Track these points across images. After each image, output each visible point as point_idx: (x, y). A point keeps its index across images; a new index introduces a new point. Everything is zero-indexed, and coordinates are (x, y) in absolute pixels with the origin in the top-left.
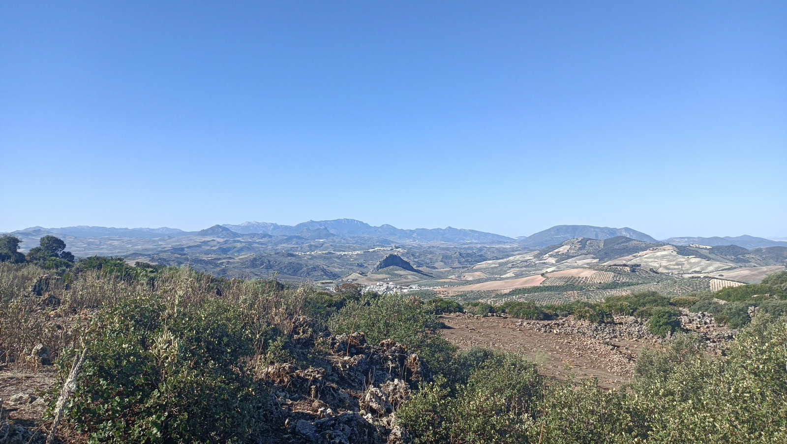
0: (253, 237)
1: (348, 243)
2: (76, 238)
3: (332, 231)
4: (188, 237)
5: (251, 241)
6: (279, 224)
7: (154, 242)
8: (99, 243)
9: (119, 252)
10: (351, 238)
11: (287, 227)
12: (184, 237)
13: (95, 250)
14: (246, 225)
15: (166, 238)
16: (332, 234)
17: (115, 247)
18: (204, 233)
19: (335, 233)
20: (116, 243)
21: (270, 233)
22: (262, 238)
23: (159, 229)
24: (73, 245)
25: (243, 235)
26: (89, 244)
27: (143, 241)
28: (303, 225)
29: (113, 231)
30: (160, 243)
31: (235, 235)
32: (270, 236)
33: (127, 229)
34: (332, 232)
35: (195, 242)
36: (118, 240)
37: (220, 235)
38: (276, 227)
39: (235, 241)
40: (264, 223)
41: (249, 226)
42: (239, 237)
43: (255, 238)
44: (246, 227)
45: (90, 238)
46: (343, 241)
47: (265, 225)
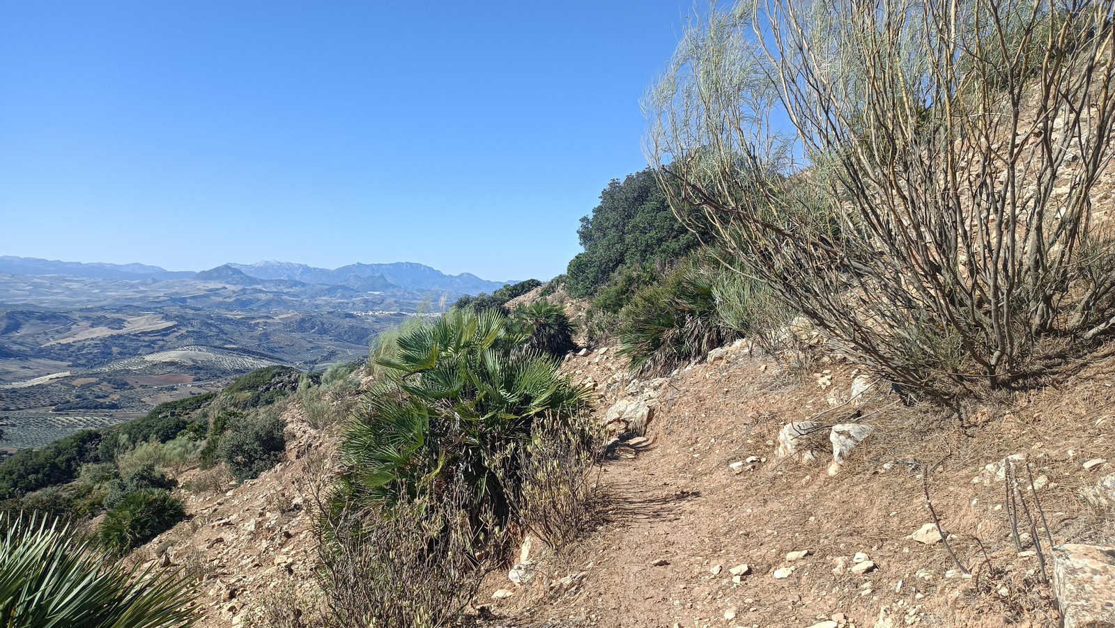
0: (279, 285)
1: (415, 299)
2: (13, 276)
3: (390, 279)
4: (182, 281)
5: (275, 290)
6: (311, 265)
7: (132, 286)
8: (49, 285)
9: (89, 301)
10: (418, 291)
11: (323, 272)
12: (175, 280)
13: (45, 295)
14: (262, 265)
15: (149, 281)
16: (391, 284)
17: (75, 293)
18: (206, 276)
19: (393, 283)
20: (75, 286)
21: (297, 279)
22: (291, 287)
23: (128, 266)
24: (11, 287)
25: (263, 282)
26: (35, 285)
27: (116, 285)
28: (347, 269)
29: (58, 266)
30: (142, 288)
31: (253, 281)
32: (304, 285)
33: (79, 264)
34: (389, 281)
35: (199, 289)
36: (76, 281)
37: (230, 279)
38: (306, 269)
39: (256, 291)
40: (289, 264)
41: (267, 267)
42: (258, 284)
43: (282, 287)
44: (262, 268)
45: (34, 278)
46: (407, 295)
47: (290, 267)
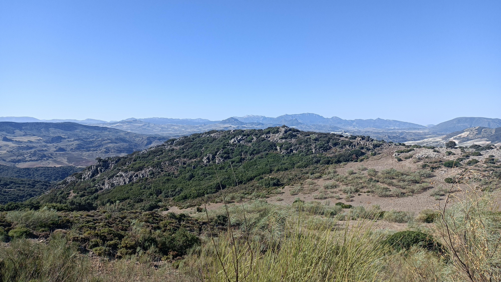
0: (253, 125)
1: (311, 129)
2: (155, 124)
3: (300, 121)
4: (215, 125)
5: (251, 127)
6: (266, 116)
7: (196, 127)
8: (167, 127)
9: (180, 133)
10: (312, 125)
11: (271, 119)
12: (212, 124)
13: (166, 131)
14: (246, 117)
15: (203, 125)
16: (300, 123)
17: (176, 130)
18: (224, 122)
19: (301, 122)
20: (176, 128)
21: (261, 122)
22: (258, 125)
23: (196, 119)
24: (154, 129)
25: (246, 123)
26: (162, 128)
27: (190, 127)
28: (281, 117)
29: (172, 120)
30: (200, 128)
31: (242, 123)
32: (263, 124)
33: (179, 119)
34: (300, 122)
35: (221, 127)
36: (177, 126)
37: (233, 123)
38: (265, 118)
39: (243, 127)
40: (257, 116)
41: (248, 118)
42: (245, 125)
43: (254, 125)
44: (246, 118)
45: (162, 125)
46: (307, 127)
47: (258, 117)
